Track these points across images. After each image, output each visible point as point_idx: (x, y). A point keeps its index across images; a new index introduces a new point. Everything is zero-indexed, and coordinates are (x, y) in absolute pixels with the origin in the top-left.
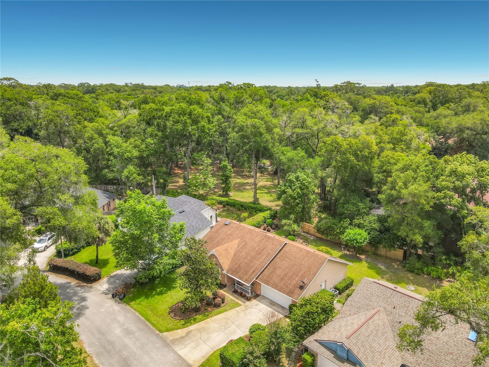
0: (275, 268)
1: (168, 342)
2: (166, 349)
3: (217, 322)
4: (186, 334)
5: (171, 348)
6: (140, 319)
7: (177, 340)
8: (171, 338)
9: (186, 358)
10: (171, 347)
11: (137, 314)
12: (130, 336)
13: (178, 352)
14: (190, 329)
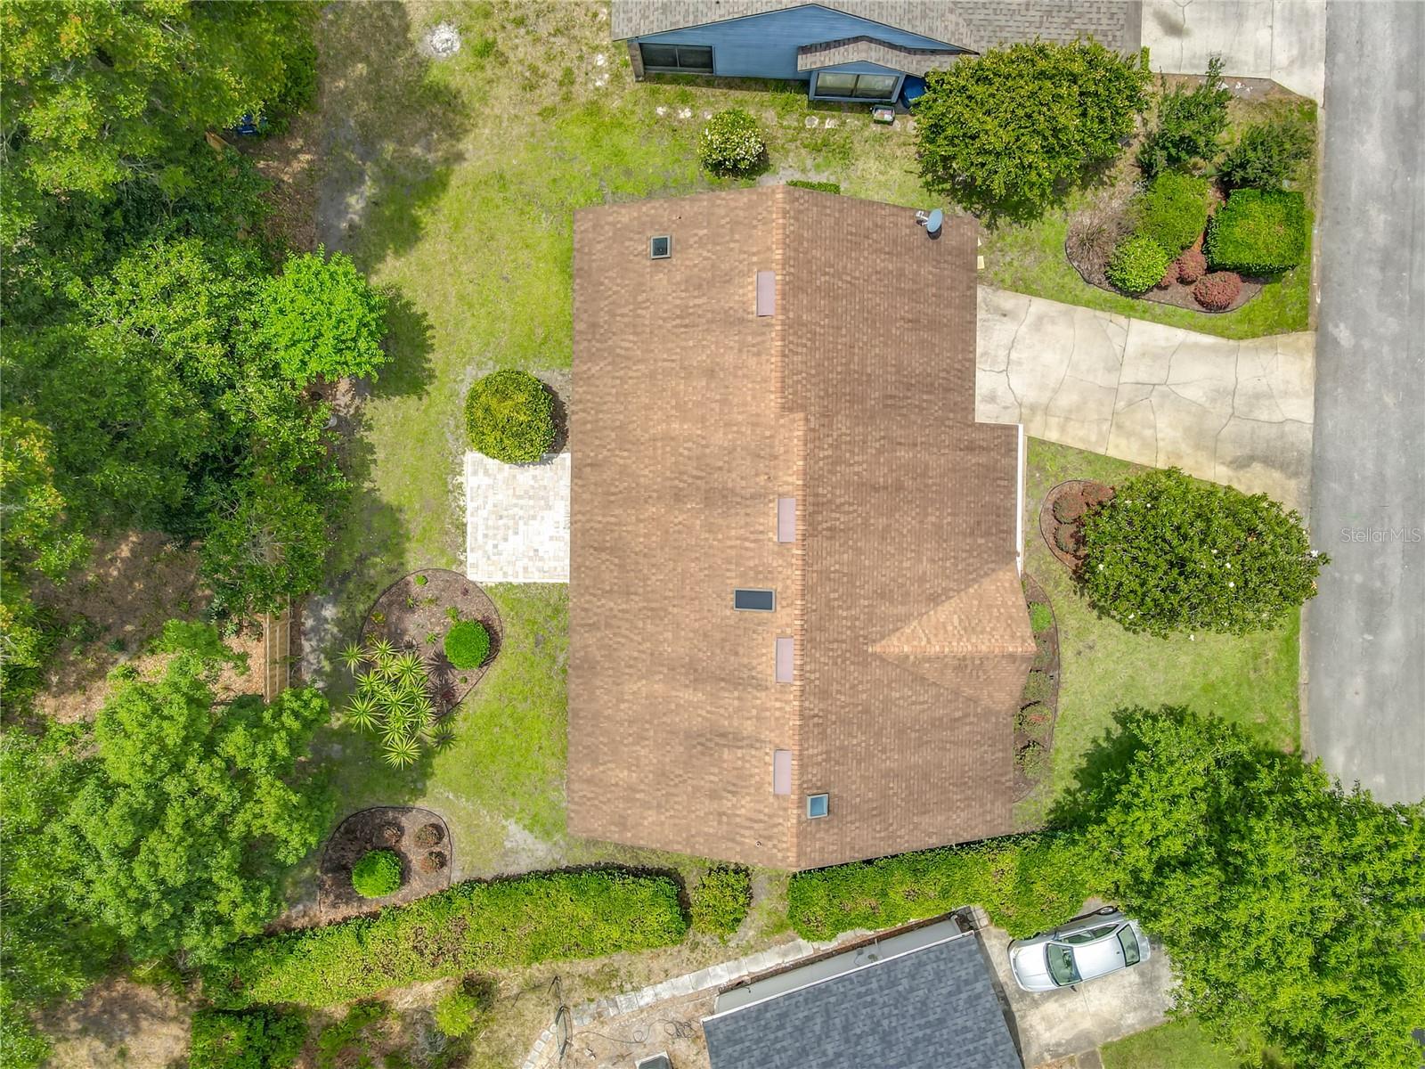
0: (909, 387)
1: (1309, 477)
2: (1331, 455)
3: (1148, 433)
4: (1248, 466)
5: (1317, 451)
6: (1313, 640)
7: (1283, 467)
8: (1292, 484)
9: (1309, 385)
10: (1313, 454)
11: (1303, 676)
12: (1378, 584)
13: (1311, 421)
14: (1231, 473)
